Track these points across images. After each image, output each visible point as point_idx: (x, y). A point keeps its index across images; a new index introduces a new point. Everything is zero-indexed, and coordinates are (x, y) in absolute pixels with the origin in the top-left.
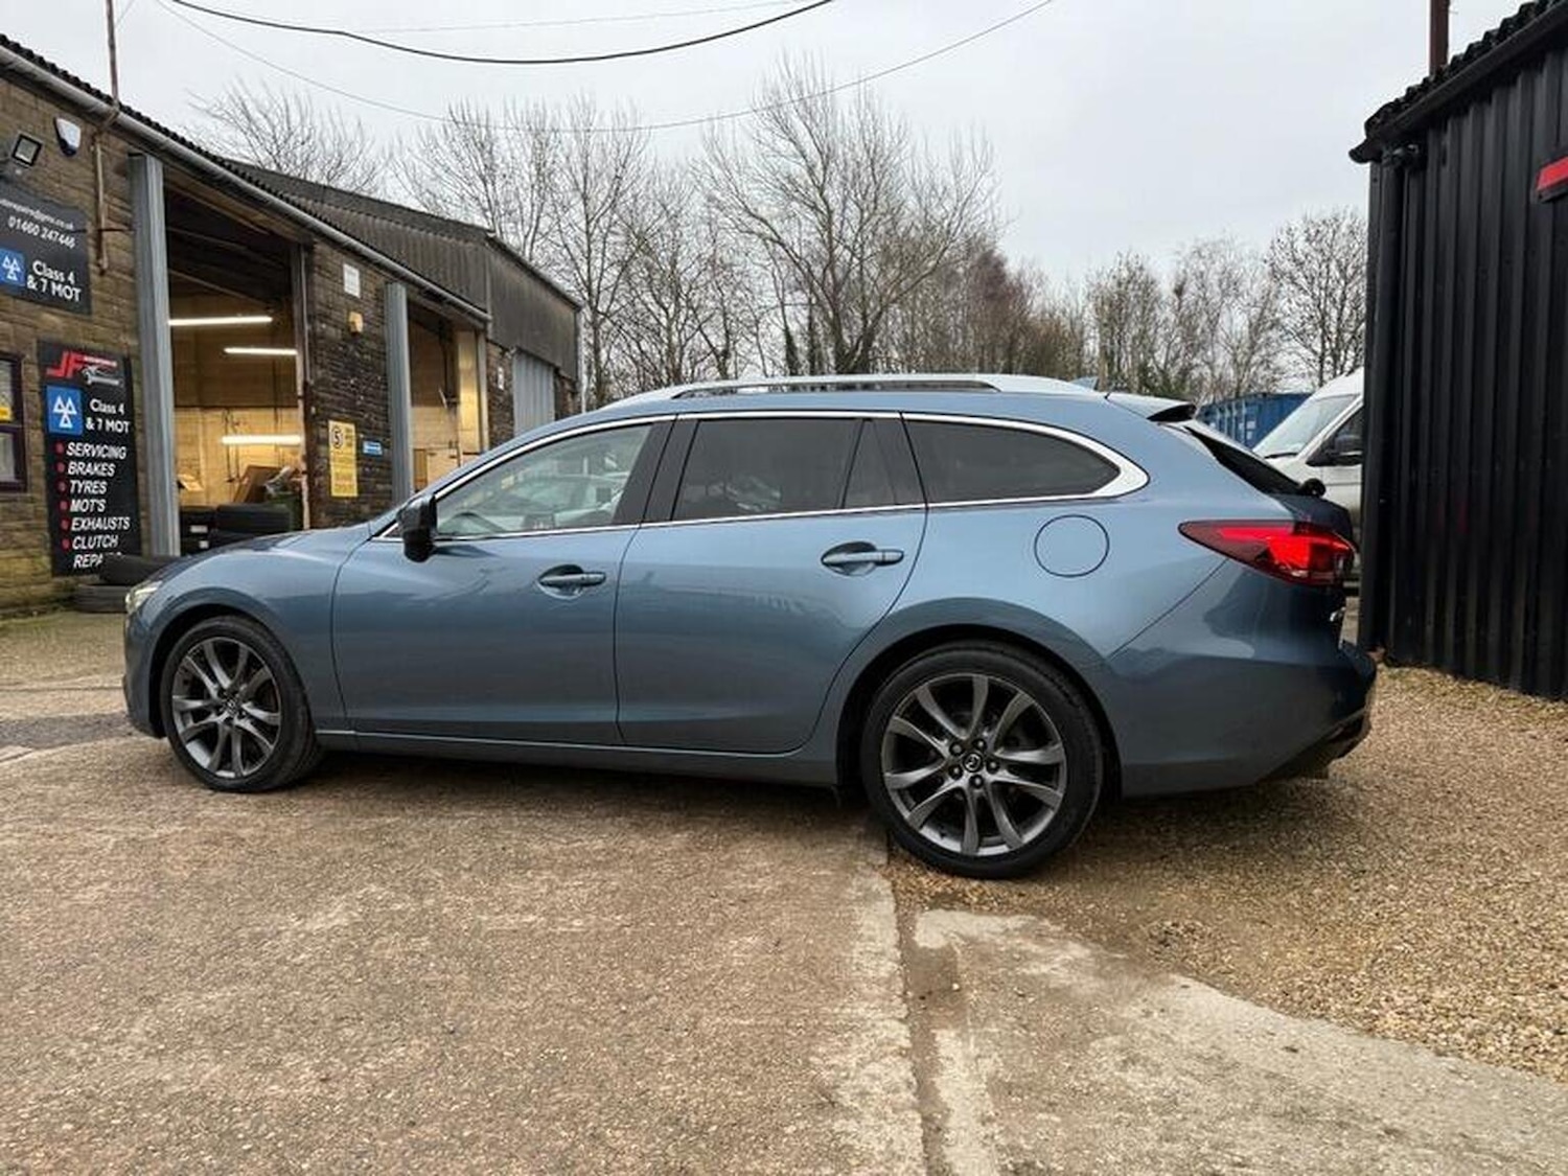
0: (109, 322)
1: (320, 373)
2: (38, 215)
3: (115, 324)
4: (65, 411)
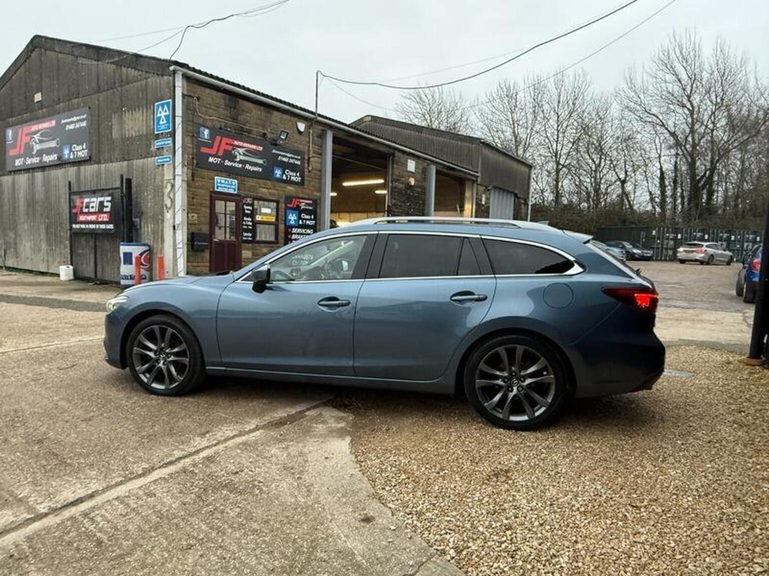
0: (310, 188)
1: (394, 201)
2: (289, 155)
4: (292, 218)
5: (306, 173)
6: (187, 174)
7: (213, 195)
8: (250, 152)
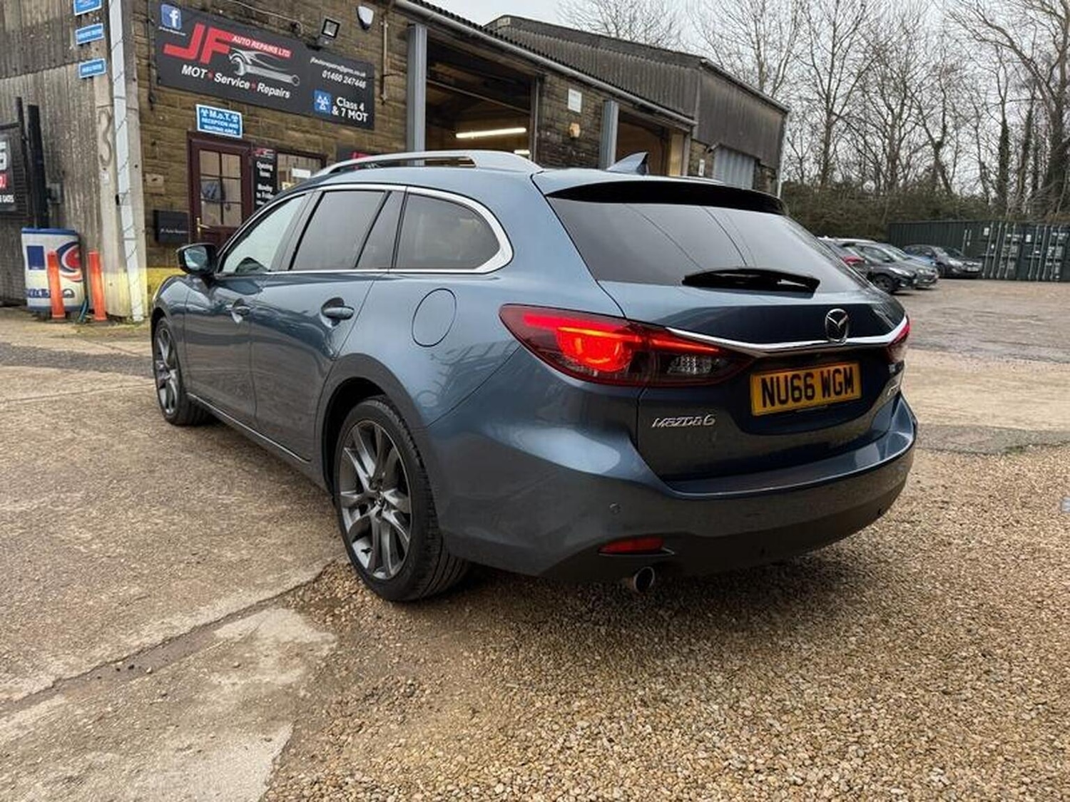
0: (384, 134)
2: (342, 69)
3: (390, 135)
5: (378, 106)
6: (139, 98)
7: (194, 140)
8: (264, 60)
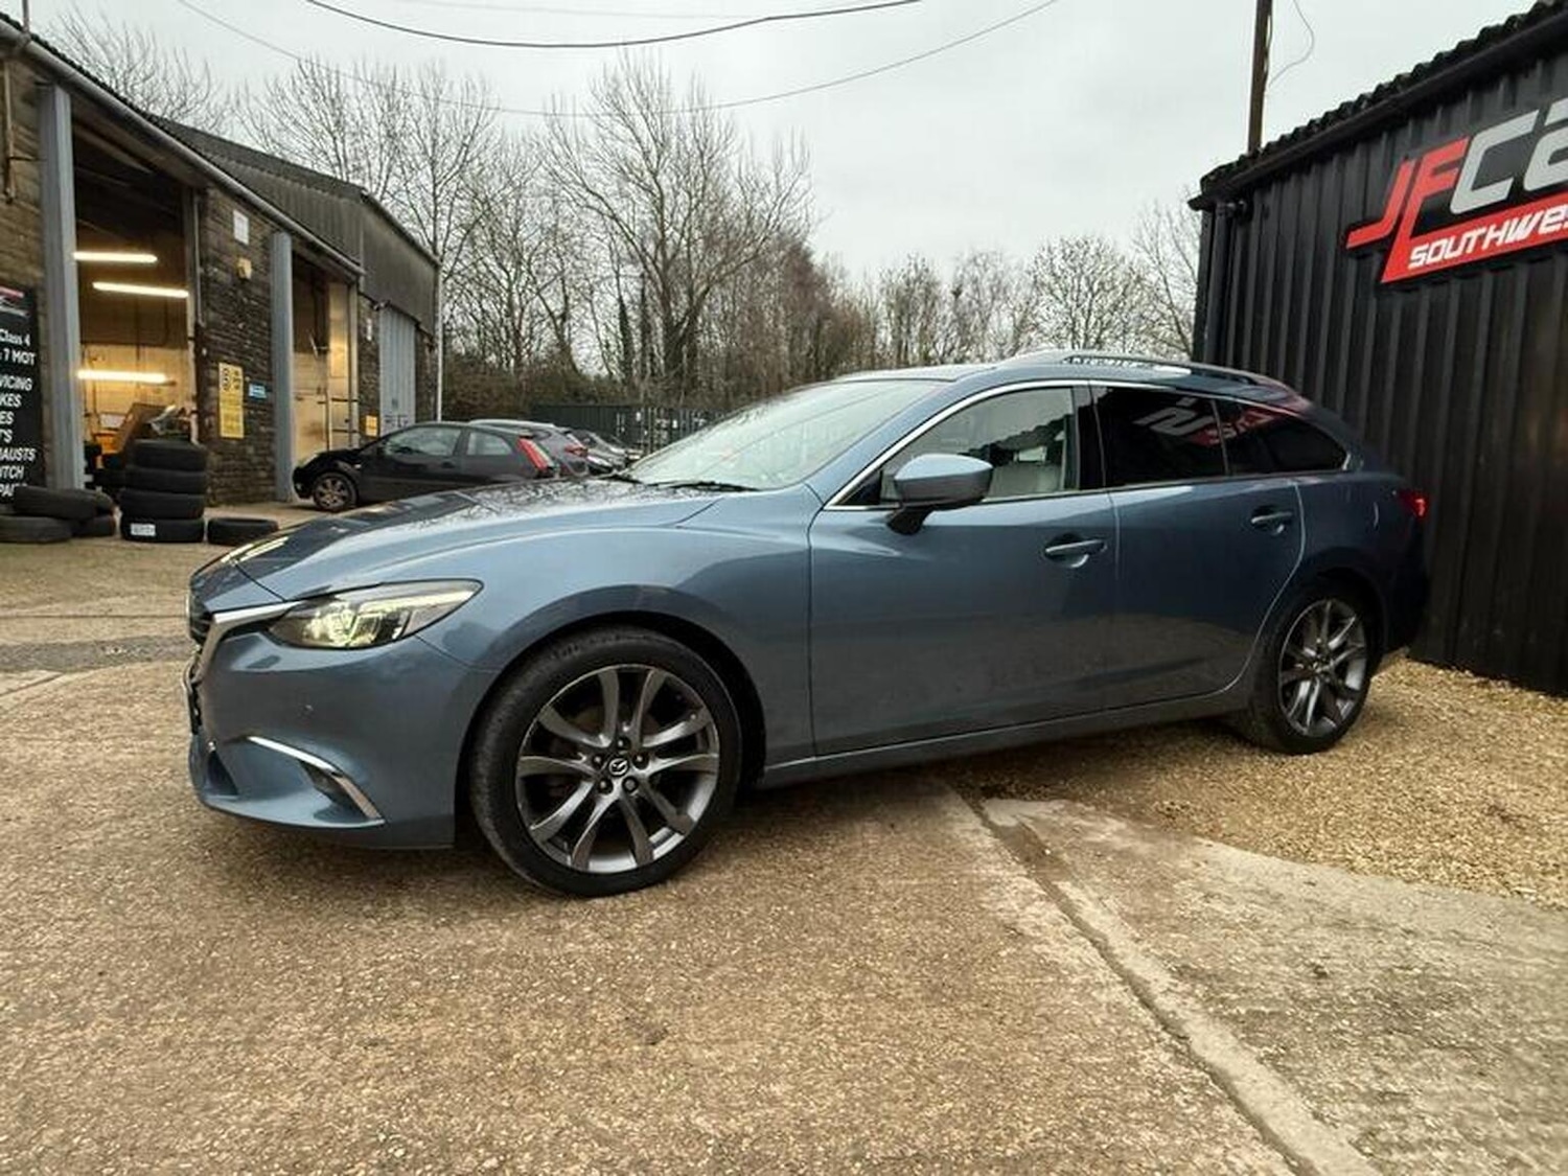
0: (16, 252)
1: (212, 315)
3: (22, 254)
5: (3, 206)
